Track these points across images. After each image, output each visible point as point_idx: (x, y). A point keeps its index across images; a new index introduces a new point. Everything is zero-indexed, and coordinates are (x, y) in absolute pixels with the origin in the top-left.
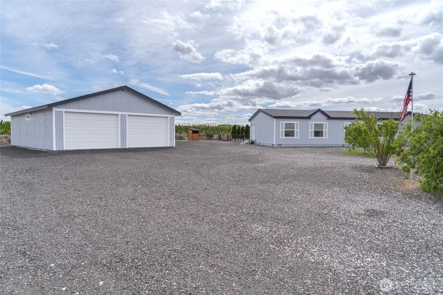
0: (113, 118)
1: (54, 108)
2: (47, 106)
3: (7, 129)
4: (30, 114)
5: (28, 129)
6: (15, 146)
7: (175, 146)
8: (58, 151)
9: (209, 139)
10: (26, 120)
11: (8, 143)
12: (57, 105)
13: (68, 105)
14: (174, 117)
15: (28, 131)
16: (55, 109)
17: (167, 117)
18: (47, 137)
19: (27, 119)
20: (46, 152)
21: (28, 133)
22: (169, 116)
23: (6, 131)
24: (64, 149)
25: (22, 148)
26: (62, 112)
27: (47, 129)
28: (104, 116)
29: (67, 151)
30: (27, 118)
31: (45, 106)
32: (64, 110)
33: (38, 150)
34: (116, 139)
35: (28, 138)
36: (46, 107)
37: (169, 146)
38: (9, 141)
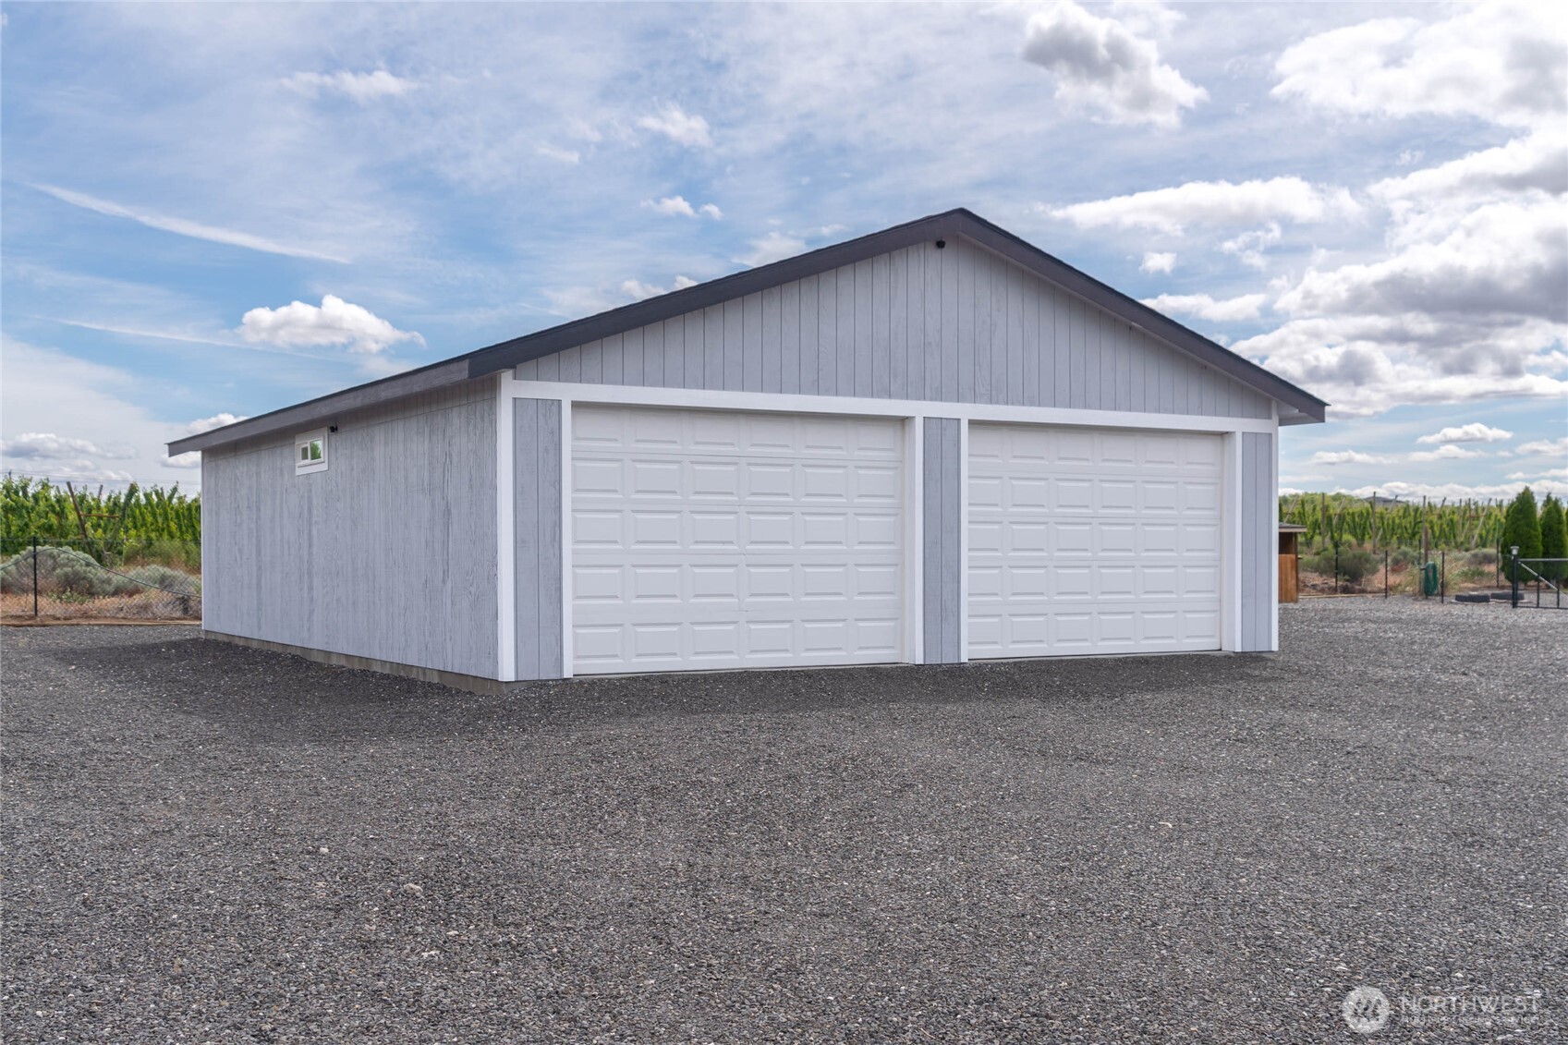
0: (877, 444)
1: (506, 378)
2: (466, 364)
3: (153, 535)
4: (325, 431)
5: (314, 532)
6: (226, 640)
7: (1275, 647)
8: (532, 685)
9: (1346, 590)
10: (299, 472)
11: (179, 614)
12: (526, 359)
13: (593, 356)
14: (1270, 434)
15: (310, 546)
16: (512, 389)
17: (1223, 435)
18: (449, 584)
19: (304, 468)
20: (442, 689)
21: (310, 554)
22: (1239, 425)
23: (150, 543)
24: (568, 673)
25: (275, 655)
26: (555, 408)
27: (447, 525)
28: (814, 433)
29: (593, 683)
30: (305, 457)
31: (454, 367)
32: (566, 392)
33: (377, 668)
34: (892, 597)
35: (311, 588)
36: (462, 373)
37: (1238, 649)
38: (187, 606)
